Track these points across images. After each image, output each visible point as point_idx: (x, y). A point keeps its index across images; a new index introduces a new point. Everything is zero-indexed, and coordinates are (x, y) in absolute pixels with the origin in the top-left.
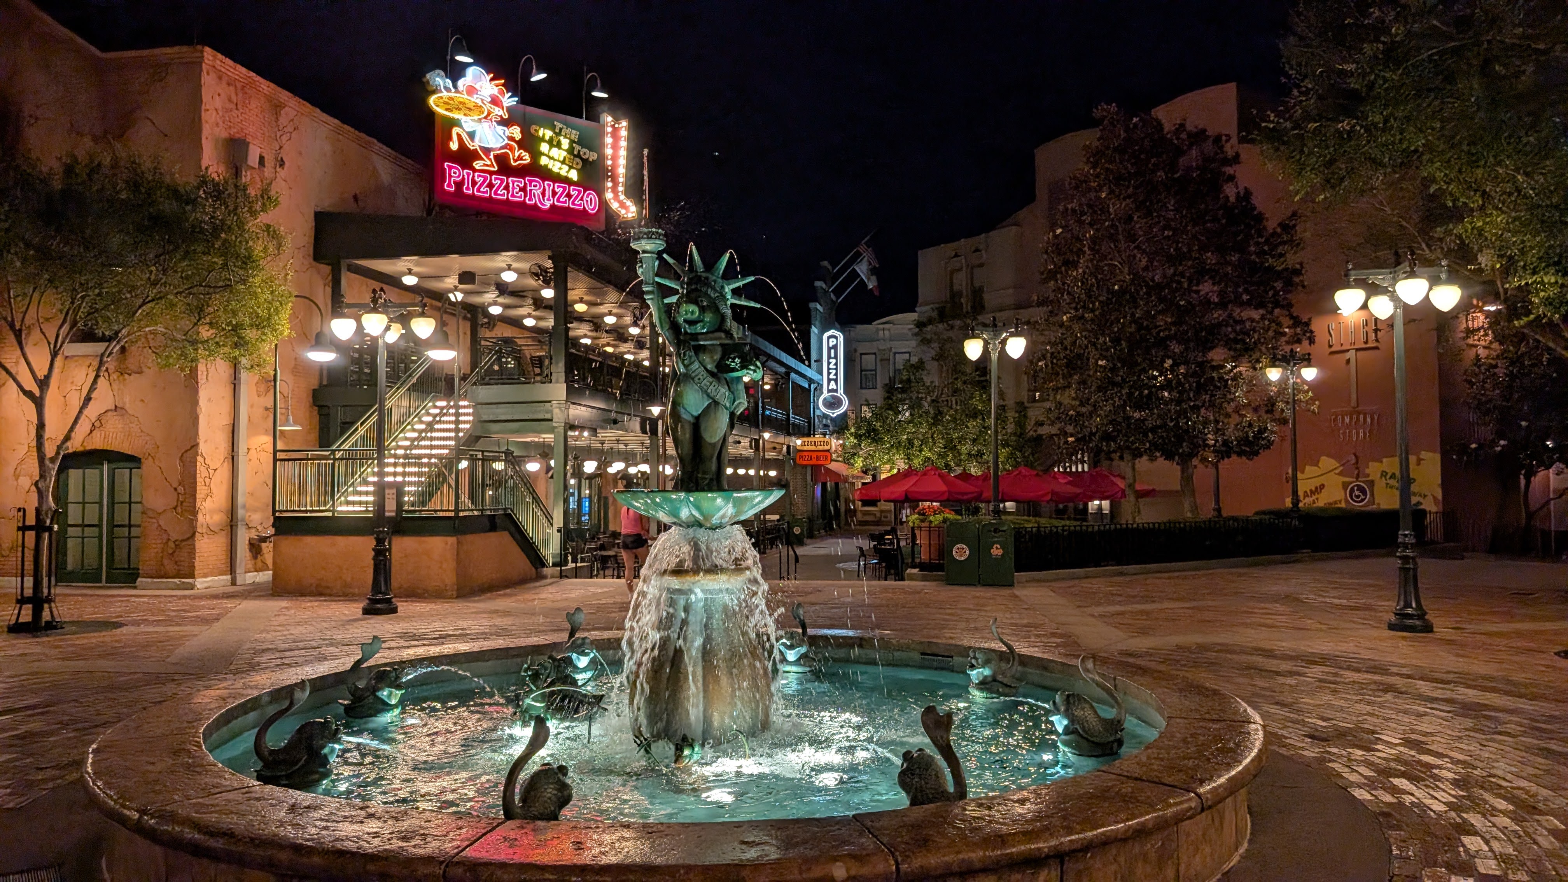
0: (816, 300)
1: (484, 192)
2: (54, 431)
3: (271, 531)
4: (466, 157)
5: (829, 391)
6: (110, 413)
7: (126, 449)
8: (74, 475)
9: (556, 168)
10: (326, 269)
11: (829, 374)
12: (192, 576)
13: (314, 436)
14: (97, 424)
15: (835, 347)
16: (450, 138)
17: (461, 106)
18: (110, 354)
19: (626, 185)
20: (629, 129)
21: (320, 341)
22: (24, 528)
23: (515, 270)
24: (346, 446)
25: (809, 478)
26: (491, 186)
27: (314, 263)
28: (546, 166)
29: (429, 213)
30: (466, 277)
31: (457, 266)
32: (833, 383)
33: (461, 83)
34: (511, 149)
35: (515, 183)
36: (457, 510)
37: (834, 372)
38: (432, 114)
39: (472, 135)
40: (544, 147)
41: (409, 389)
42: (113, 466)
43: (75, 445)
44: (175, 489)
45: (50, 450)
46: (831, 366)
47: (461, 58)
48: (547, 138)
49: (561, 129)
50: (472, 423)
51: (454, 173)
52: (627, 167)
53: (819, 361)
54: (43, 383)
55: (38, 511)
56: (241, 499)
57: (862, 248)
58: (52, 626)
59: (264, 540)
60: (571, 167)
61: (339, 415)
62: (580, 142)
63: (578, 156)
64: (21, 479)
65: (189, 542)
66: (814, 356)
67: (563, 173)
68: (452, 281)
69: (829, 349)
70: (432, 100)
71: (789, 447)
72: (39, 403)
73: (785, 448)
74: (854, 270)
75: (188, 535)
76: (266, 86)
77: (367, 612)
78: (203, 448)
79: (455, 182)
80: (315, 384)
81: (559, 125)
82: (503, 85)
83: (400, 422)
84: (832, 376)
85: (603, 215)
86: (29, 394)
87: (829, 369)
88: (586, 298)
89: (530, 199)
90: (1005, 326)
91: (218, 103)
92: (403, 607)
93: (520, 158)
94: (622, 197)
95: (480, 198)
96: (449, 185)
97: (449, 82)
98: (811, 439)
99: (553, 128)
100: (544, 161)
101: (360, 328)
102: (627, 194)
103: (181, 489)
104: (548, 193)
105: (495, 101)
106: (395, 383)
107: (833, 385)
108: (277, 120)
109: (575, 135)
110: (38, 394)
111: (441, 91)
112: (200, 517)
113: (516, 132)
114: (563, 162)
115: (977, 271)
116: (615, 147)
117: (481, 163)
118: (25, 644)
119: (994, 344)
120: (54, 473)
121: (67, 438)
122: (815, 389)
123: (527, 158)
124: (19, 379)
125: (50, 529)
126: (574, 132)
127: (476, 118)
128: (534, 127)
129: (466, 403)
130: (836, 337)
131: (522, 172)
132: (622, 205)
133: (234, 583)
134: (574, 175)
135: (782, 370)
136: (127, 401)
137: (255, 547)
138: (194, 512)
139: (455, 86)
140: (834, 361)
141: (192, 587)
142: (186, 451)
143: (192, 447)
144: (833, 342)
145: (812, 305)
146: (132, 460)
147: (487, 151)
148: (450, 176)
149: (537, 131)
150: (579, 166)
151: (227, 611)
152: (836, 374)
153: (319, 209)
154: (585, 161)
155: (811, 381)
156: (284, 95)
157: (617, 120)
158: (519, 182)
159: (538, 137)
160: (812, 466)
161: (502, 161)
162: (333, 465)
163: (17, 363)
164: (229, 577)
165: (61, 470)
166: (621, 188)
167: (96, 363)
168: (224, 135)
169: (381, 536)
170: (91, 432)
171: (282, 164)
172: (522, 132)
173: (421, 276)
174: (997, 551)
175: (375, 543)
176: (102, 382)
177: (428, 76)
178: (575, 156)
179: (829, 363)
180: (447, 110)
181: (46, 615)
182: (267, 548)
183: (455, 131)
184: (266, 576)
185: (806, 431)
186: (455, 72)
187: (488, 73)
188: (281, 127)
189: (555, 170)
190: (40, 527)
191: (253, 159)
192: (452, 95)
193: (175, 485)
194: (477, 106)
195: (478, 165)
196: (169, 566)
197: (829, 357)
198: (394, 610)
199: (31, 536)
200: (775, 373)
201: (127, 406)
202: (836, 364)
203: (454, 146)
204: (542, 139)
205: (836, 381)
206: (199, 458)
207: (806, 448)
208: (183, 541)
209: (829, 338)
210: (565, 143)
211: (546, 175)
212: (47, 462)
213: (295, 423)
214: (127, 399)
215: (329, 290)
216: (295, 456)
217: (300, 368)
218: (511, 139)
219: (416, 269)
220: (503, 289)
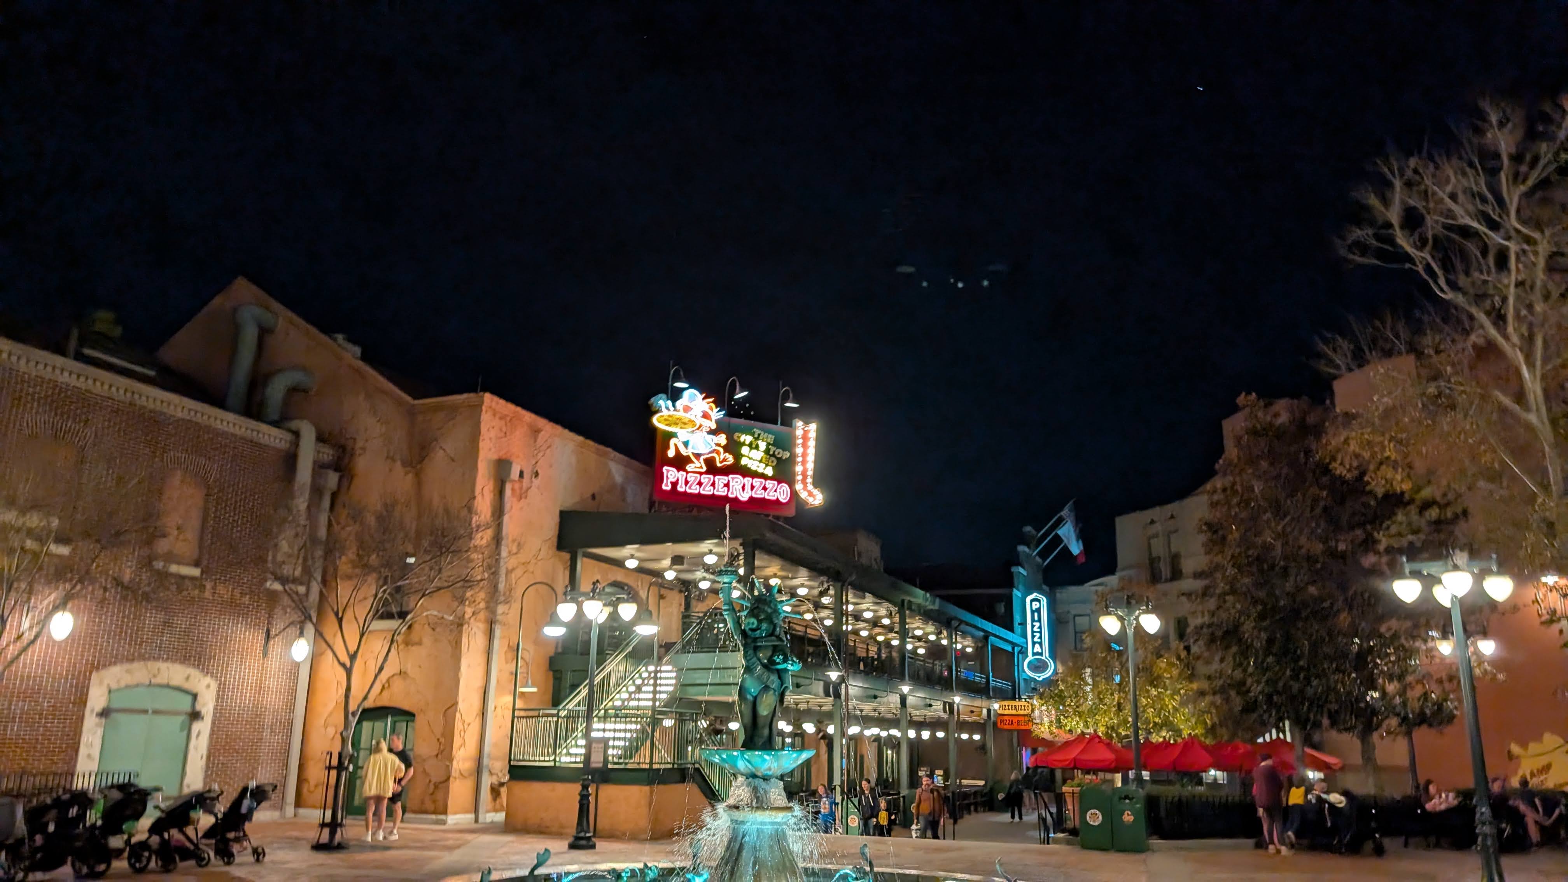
0: (1019, 564)
1: (694, 490)
2: (357, 693)
3: (507, 777)
4: (680, 462)
5: (1034, 654)
6: (395, 677)
7: (406, 706)
8: (367, 725)
9: (754, 466)
10: (567, 556)
11: (1033, 637)
12: (445, 812)
13: (549, 696)
14: (386, 685)
15: (1038, 610)
16: (668, 447)
17: (677, 422)
18: (399, 633)
19: (814, 477)
20: (817, 431)
21: (553, 620)
22: (329, 768)
23: (716, 554)
24: (571, 706)
25: (1015, 741)
26: (700, 484)
27: (557, 553)
28: (746, 465)
29: (650, 508)
30: (677, 560)
31: (670, 552)
32: (1037, 646)
33: (679, 403)
34: (718, 453)
35: (721, 480)
36: (651, 763)
37: (1038, 635)
38: (654, 429)
39: (686, 444)
40: (745, 450)
41: (626, 656)
42: (395, 719)
43: (369, 704)
44: (438, 740)
45: (352, 707)
46: (1035, 629)
47: (679, 385)
48: (747, 442)
49: (759, 435)
50: (675, 685)
51: (671, 474)
52: (815, 462)
53: (1023, 624)
54: (353, 657)
55: (340, 755)
56: (487, 749)
57: (1065, 513)
58: (340, 847)
59: (502, 784)
60: (767, 465)
61: (569, 678)
62: (775, 444)
63: (773, 455)
64: (329, 729)
65: (444, 785)
66: (1017, 618)
67: (760, 470)
68: (667, 562)
69: (1033, 612)
70: (655, 420)
71: (989, 711)
72: (349, 672)
73: (985, 711)
74: (1057, 535)
75: (445, 778)
76: (528, 417)
77: (572, 847)
78: (461, 706)
79: (672, 483)
80: (551, 652)
81: (757, 431)
82: (713, 402)
83: (617, 685)
84: (1036, 639)
85: (793, 505)
86: (343, 665)
87: (1033, 632)
88: (779, 573)
89: (732, 493)
90: (1139, 602)
91: (492, 434)
92: (600, 845)
93: (725, 460)
94: (810, 487)
95: (691, 494)
96: (666, 485)
97: (669, 403)
98: (1017, 703)
99: (753, 434)
100: (744, 461)
101: (580, 613)
102: (815, 484)
103: (442, 740)
104: (748, 487)
105: (706, 416)
106: (615, 651)
107: (1037, 648)
108: (535, 441)
109: (771, 438)
110: (348, 665)
111: (661, 411)
112: (455, 763)
113: (722, 439)
114: (761, 461)
115: (1173, 537)
116: (805, 446)
117: (692, 465)
118: (322, 857)
119: (1129, 620)
120: (354, 725)
121: (365, 698)
122: (1019, 652)
123: (730, 459)
124: (335, 649)
125: (347, 768)
126: (770, 436)
127: (690, 430)
128: (737, 434)
129: (669, 668)
130: (1039, 601)
131: (726, 471)
132: (810, 494)
133: (476, 821)
134: (769, 471)
135: (981, 634)
136: (409, 668)
137: (495, 792)
138: (451, 760)
139: (674, 406)
140: (1037, 624)
141: (444, 822)
142: (449, 708)
143: (453, 705)
144: (1036, 605)
145: (1014, 569)
146: (408, 715)
147: (697, 456)
148: (668, 478)
149: (739, 437)
150: (774, 464)
151: (467, 842)
152: (1040, 638)
153: (562, 509)
154: (779, 460)
155: (1014, 645)
156: (542, 422)
157: (806, 423)
158: (723, 480)
159: (740, 442)
160: (1019, 731)
161: (710, 464)
162: (557, 722)
163: (335, 635)
164: (472, 816)
165: (359, 722)
166: (809, 480)
167: (389, 637)
168: (495, 457)
169: (586, 783)
170: (382, 691)
171: (537, 474)
172: (727, 438)
173: (641, 560)
174: (1128, 817)
175: (580, 788)
176: (393, 651)
177: (653, 400)
178: (771, 456)
179: (1033, 626)
180: (667, 425)
181: (338, 837)
182: (504, 791)
183: (673, 442)
184: (500, 817)
185: (1010, 695)
186: (675, 395)
187: (701, 393)
188: (538, 446)
189: (754, 468)
190: (340, 767)
191: (515, 474)
192: (671, 413)
193: (439, 736)
194: (691, 421)
195: (689, 467)
196: (429, 806)
197: (1033, 620)
198: (593, 847)
199: (334, 773)
200: (973, 637)
201: (409, 672)
202: (1040, 627)
203: (671, 453)
204: (744, 444)
205: (1040, 644)
206: (458, 715)
207: (1006, 712)
208: (440, 783)
209: (1032, 601)
210: (762, 445)
211: (746, 472)
212: (350, 715)
213: (533, 686)
214: (409, 666)
215: (567, 573)
216: (532, 714)
217: (539, 641)
218: (718, 445)
219: (637, 554)
220: (707, 568)
